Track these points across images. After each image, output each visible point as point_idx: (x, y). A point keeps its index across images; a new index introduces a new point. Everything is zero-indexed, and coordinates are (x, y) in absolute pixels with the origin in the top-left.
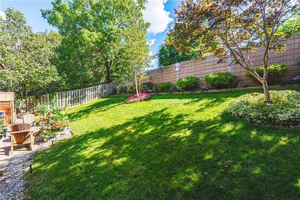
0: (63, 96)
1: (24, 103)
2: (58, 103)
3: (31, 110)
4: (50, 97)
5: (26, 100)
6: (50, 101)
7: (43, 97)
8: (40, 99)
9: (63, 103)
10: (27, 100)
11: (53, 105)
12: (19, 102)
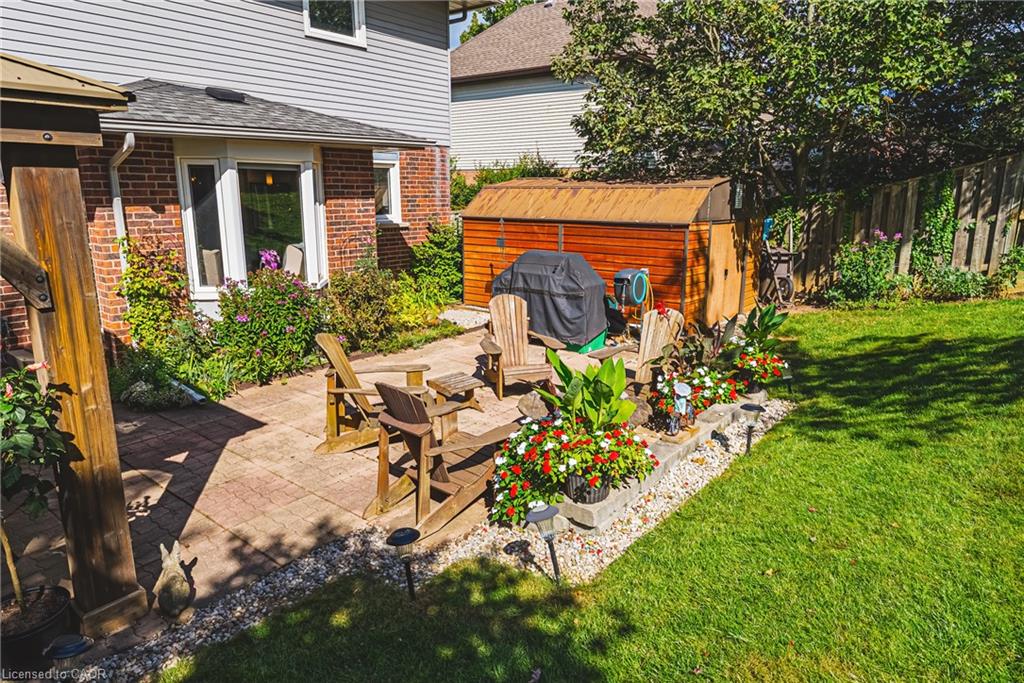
0: (1010, 193)
1: (801, 229)
2: (963, 239)
3: (822, 269)
4: (921, 195)
5: (811, 215)
6: (917, 226)
7: (887, 196)
8: (870, 208)
9: (995, 244)
10: (815, 215)
11: (930, 254)
12: (786, 222)
